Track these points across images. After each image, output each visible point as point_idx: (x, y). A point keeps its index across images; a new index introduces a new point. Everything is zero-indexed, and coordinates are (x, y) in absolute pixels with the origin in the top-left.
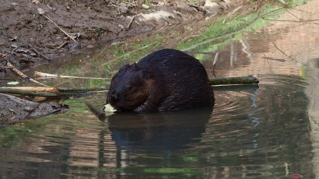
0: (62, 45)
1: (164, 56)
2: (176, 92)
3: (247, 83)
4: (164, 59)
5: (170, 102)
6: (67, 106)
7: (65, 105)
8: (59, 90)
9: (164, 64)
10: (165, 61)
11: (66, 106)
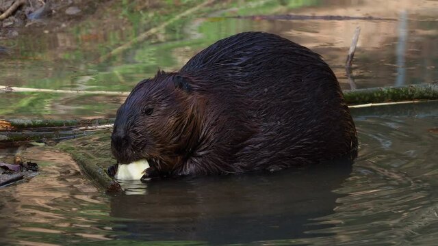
0: (11, 9)
1: (240, 49)
2: (271, 129)
3: (428, 98)
4: (240, 56)
5: (258, 150)
6: (35, 165)
7: (29, 164)
8: (12, 125)
9: (240, 68)
10: (243, 60)
11: (33, 167)
